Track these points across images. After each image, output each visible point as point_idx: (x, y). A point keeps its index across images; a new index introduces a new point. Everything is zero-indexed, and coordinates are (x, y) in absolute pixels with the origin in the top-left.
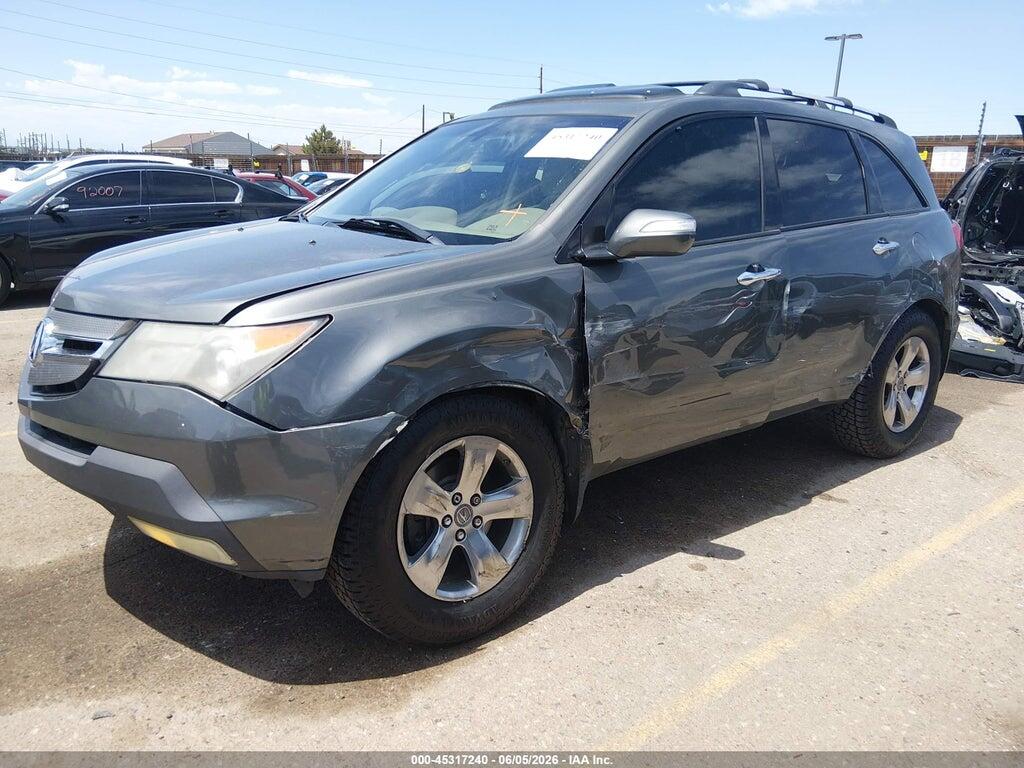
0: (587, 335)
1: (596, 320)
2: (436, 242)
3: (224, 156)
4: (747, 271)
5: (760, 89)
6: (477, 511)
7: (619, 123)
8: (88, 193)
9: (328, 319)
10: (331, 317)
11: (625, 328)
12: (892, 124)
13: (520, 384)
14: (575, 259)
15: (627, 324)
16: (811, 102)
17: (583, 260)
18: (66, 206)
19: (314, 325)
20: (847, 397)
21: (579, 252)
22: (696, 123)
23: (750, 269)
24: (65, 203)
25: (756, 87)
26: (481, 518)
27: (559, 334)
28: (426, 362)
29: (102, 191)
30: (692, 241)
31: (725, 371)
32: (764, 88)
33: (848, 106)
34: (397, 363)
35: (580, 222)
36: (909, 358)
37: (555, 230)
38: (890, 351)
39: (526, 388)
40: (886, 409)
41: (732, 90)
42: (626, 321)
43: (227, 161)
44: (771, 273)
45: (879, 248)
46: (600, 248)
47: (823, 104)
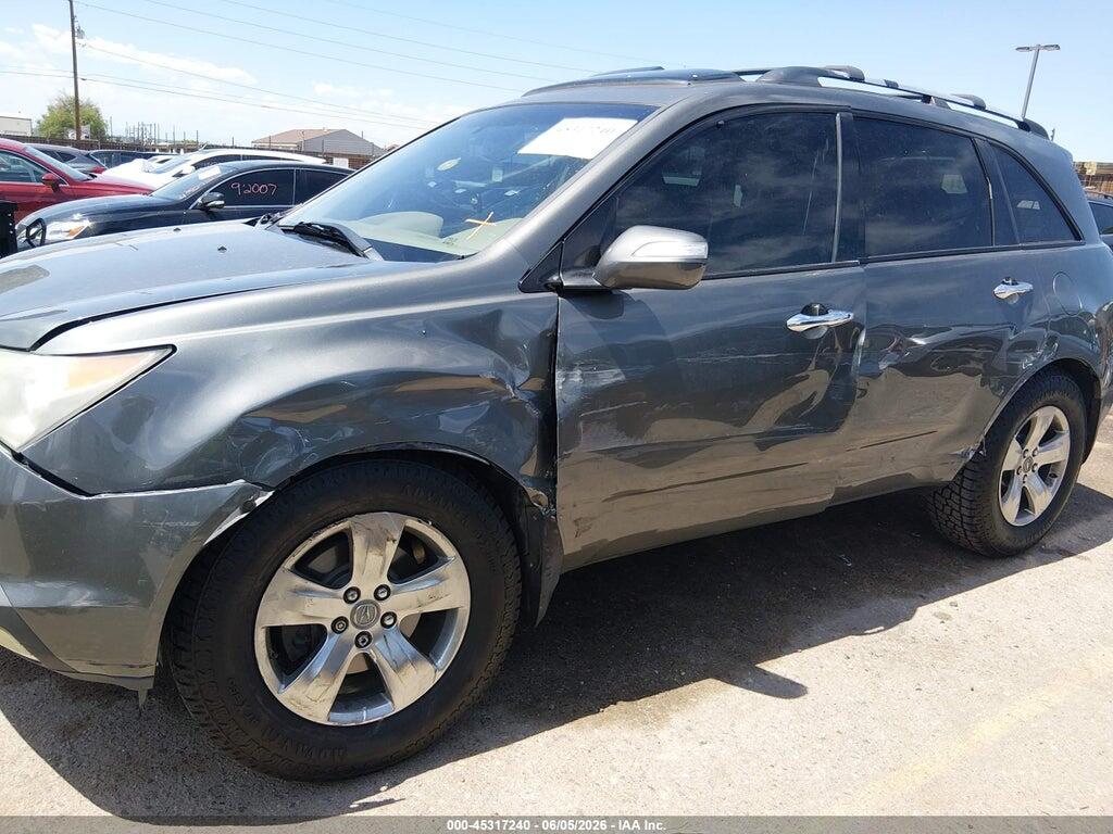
0: (559, 387)
1: (571, 367)
2: (375, 257)
3: (343, 156)
4: (802, 313)
5: (851, 79)
6: (385, 607)
7: (638, 113)
8: (242, 189)
9: (170, 351)
10: (174, 348)
11: (614, 380)
12: (1040, 131)
13: (452, 448)
14: (547, 288)
15: (616, 376)
16: (926, 98)
17: (559, 289)
18: (222, 202)
19: (149, 358)
20: (950, 477)
21: (555, 278)
22: (750, 117)
23: (807, 310)
24: (220, 199)
25: (846, 75)
26: (394, 616)
27: (518, 383)
28: (305, 414)
29: (256, 189)
30: (702, 272)
31: (765, 442)
32: (858, 78)
33: (980, 106)
34: (259, 413)
35: (562, 239)
36: (1038, 432)
37: (525, 249)
38: (1009, 425)
39: (460, 453)
40: (1004, 501)
41: (811, 78)
42: (617, 371)
43: (347, 160)
44: (835, 318)
45: (1004, 291)
46: (585, 275)
47: (942, 102)
